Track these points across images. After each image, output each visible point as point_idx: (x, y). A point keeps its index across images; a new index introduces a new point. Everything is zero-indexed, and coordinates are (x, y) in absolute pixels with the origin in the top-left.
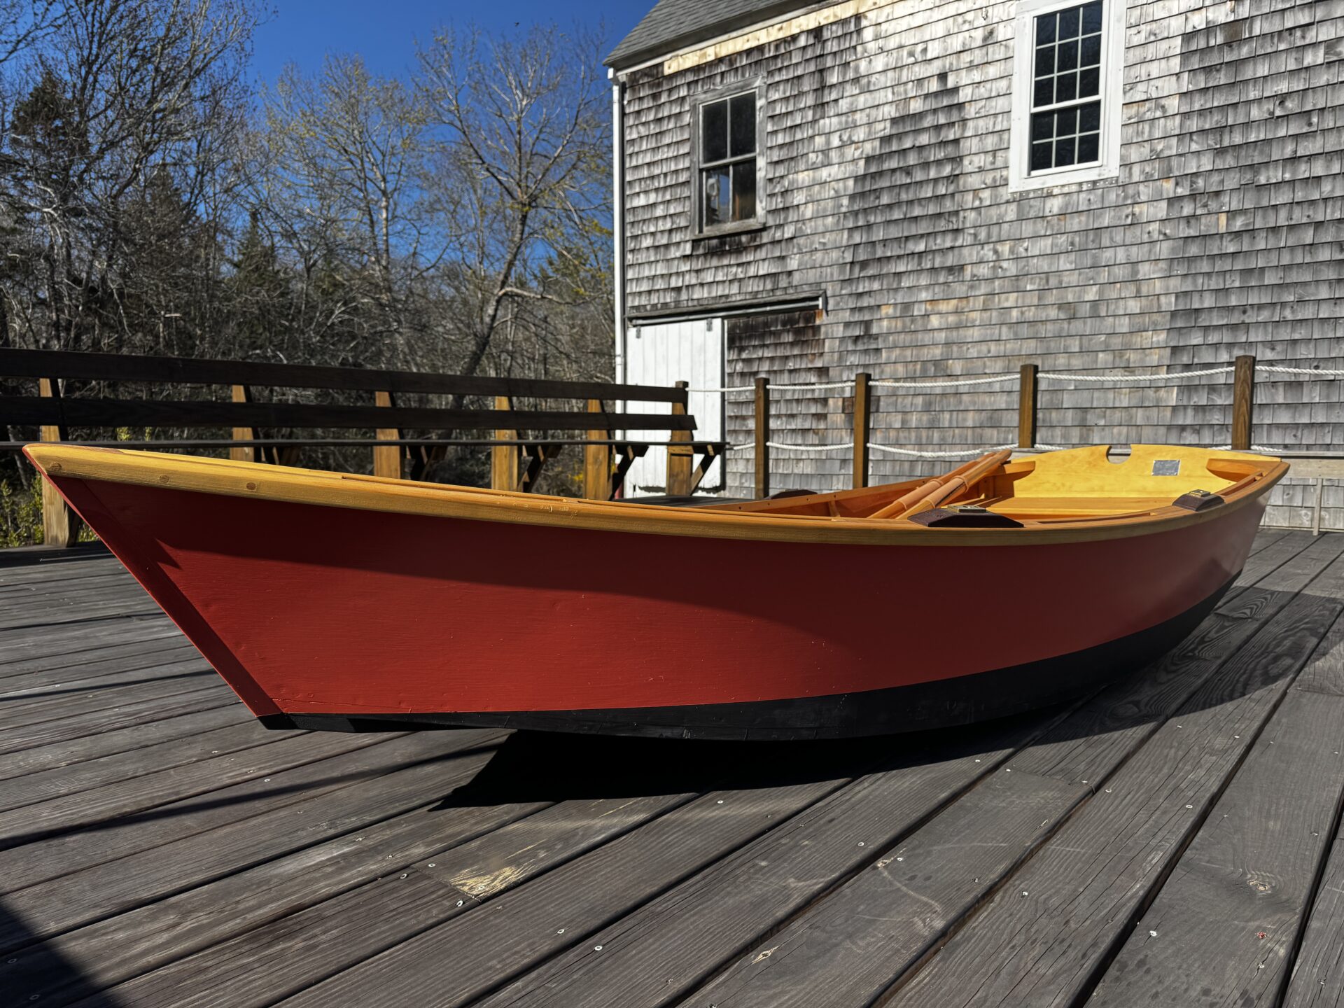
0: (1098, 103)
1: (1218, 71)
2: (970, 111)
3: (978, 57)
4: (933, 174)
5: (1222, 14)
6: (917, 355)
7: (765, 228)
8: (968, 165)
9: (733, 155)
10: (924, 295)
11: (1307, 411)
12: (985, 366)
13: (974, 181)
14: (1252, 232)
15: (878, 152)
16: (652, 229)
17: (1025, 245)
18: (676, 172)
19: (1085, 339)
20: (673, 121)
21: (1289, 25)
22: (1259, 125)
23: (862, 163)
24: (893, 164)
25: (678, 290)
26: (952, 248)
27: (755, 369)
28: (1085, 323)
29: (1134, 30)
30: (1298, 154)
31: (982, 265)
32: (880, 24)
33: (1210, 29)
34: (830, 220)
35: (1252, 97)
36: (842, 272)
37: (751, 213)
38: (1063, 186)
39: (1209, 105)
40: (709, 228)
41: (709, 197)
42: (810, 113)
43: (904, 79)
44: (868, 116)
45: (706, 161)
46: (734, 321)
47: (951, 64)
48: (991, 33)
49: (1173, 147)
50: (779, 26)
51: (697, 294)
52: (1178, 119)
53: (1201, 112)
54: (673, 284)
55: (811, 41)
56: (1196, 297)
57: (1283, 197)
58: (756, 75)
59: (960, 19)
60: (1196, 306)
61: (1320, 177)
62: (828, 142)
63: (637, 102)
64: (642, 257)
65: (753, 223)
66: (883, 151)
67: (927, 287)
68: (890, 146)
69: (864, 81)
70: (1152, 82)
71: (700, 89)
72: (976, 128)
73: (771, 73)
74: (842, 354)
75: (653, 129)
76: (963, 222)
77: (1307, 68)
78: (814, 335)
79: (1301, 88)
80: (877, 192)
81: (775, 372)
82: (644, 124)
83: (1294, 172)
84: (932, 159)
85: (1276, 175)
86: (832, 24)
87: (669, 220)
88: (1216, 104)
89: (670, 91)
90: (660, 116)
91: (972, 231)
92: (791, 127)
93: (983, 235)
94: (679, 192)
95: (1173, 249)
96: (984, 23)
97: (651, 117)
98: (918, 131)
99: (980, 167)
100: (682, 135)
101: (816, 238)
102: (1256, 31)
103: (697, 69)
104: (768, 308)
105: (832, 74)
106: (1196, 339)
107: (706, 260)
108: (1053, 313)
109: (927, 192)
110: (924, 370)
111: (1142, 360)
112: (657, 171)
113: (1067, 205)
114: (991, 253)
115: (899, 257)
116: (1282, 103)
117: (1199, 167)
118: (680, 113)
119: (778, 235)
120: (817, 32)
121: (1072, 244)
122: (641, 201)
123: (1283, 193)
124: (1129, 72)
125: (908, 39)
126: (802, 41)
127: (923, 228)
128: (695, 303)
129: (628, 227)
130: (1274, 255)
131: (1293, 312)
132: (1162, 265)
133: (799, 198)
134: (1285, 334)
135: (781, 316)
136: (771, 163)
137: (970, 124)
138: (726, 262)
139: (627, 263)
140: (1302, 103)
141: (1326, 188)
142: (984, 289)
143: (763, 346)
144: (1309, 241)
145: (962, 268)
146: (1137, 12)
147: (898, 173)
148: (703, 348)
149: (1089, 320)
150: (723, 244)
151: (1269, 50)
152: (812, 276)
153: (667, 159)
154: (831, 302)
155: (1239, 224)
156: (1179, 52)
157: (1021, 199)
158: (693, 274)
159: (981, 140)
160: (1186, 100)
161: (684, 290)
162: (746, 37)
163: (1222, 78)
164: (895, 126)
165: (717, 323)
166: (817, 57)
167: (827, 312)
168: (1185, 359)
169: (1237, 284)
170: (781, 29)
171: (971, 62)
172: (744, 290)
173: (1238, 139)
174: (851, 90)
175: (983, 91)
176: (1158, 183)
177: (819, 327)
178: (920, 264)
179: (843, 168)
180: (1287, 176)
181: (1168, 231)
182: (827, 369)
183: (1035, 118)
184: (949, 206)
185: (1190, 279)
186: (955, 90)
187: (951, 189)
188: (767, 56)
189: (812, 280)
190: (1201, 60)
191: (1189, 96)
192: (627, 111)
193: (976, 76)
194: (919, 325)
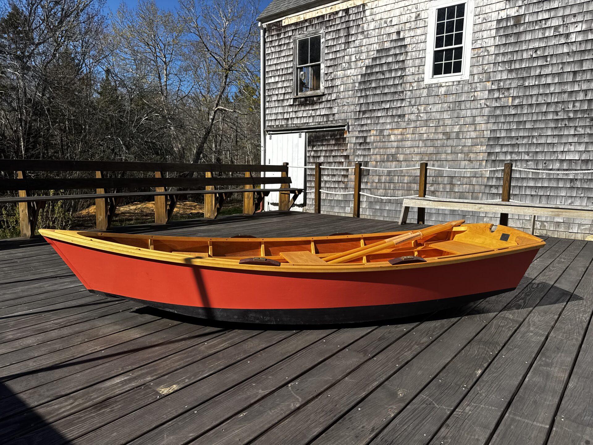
0: (462, 47)
1: (511, 36)
2: (409, 48)
3: (413, 25)
4: (393, 75)
5: (513, 12)
6: (385, 152)
7: (324, 95)
8: (407, 72)
9: (311, 63)
10: (388, 127)
11: (540, 181)
12: (412, 158)
13: (410, 79)
14: (522, 106)
15: (371, 64)
16: (277, 93)
17: (430, 107)
18: (287, 68)
19: (453, 148)
20: (286, 46)
21: (540, 18)
22: (526, 61)
23: (364, 68)
24: (377, 70)
25: (287, 119)
26: (400, 107)
27: (319, 155)
28: (453, 141)
29: (477, 17)
30: (542, 74)
31: (412, 115)
32: (373, 8)
33: (508, 19)
34: (351, 92)
35: (524, 49)
36: (355, 115)
37: (318, 88)
38: (446, 82)
39: (506, 51)
40: (301, 93)
41: (301, 79)
42: (343, 46)
43: (382, 33)
44: (367, 48)
45: (299, 65)
46: (310, 134)
47: (402, 28)
48: (419, 15)
49: (491, 68)
50: (331, 7)
51: (296, 121)
52: (494, 56)
53: (503, 54)
54: (285, 117)
55: (344, 14)
56: (498, 132)
57: (535, 92)
58: (321, 28)
59: (406, 8)
60: (498, 136)
61: (550, 84)
62: (350, 59)
63: (271, 37)
64: (272, 105)
65: (319, 92)
66: (373, 64)
67: (390, 123)
68: (376, 62)
69: (366, 33)
70: (484, 40)
71: (297, 33)
72: (411, 56)
73: (327, 28)
74: (355, 150)
75: (278, 49)
76: (405, 96)
77: (546, 37)
78: (343, 142)
79: (544, 46)
80: (370, 82)
81: (327, 156)
82: (273, 47)
83: (539, 81)
84: (393, 68)
85: (532, 82)
86: (353, 7)
87: (284, 89)
88: (509, 51)
89: (285, 33)
90: (280, 44)
91: (409, 100)
92: (335, 51)
93: (413, 102)
94: (288, 77)
95: (490, 111)
96: (416, 11)
97: (277, 44)
98: (388, 56)
99: (413, 73)
100: (290, 52)
101: (345, 100)
102: (527, 21)
103: (296, 24)
104: (325, 129)
105: (353, 30)
106: (498, 150)
107: (299, 107)
108: (441, 136)
109: (391, 82)
110: (388, 158)
111: (476, 157)
112: (279, 68)
113: (448, 91)
114: (416, 110)
115: (379, 110)
116: (536, 52)
117: (501, 77)
118: (289, 43)
119: (329, 98)
120: (347, 11)
121: (449, 107)
122: (272, 80)
123: (535, 90)
124: (475, 35)
125: (385, 16)
126: (340, 14)
127: (389, 98)
128: (295, 125)
129: (267, 91)
130: (530, 116)
131: (537, 140)
132: (485, 118)
133: (338, 82)
134: (533, 149)
135: (330, 133)
136: (327, 67)
137: (409, 54)
138: (307, 108)
139: (266, 107)
140: (544, 52)
141: (552, 89)
142: (413, 125)
143: (323, 145)
144: (544, 110)
145: (404, 115)
146: (478, 9)
147: (379, 74)
148: (297, 145)
149: (455, 140)
150: (306, 100)
151: (532, 29)
152: (343, 116)
153: (283, 62)
154: (351, 127)
155: (517, 102)
156: (495, 27)
157: (429, 87)
158: (294, 113)
159: (413, 61)
160: (497, 48)
161: (290, 120)
162: (317, 11)
163: (512, 40)
164: (378, 53)
165: (303, 134)
166: (346, 22)
167: (349, 132)
168: (493, 158)
169: (515, 127)
170: (332, 8)
171: (410, 27)
172: (315, 121)
173: (518, 66)
174: (360, 37)
175: (414, 40)
176: (485, 83)
177: (345, 138)
178: (387, 113)
179: (356, 71)
180: (537, 83)
181: (488, 104)
182: (348, 156)
183: (436, 53)
184: (399, 89)
185: (496, 124)
186: (403, 39)
187: (401, 81)
188: (326, 20)
189: (343, 118)
190: (504, 32)
191: (498, 46)
192: (267, 41)
193: (412, 33)
194: (386, 139)
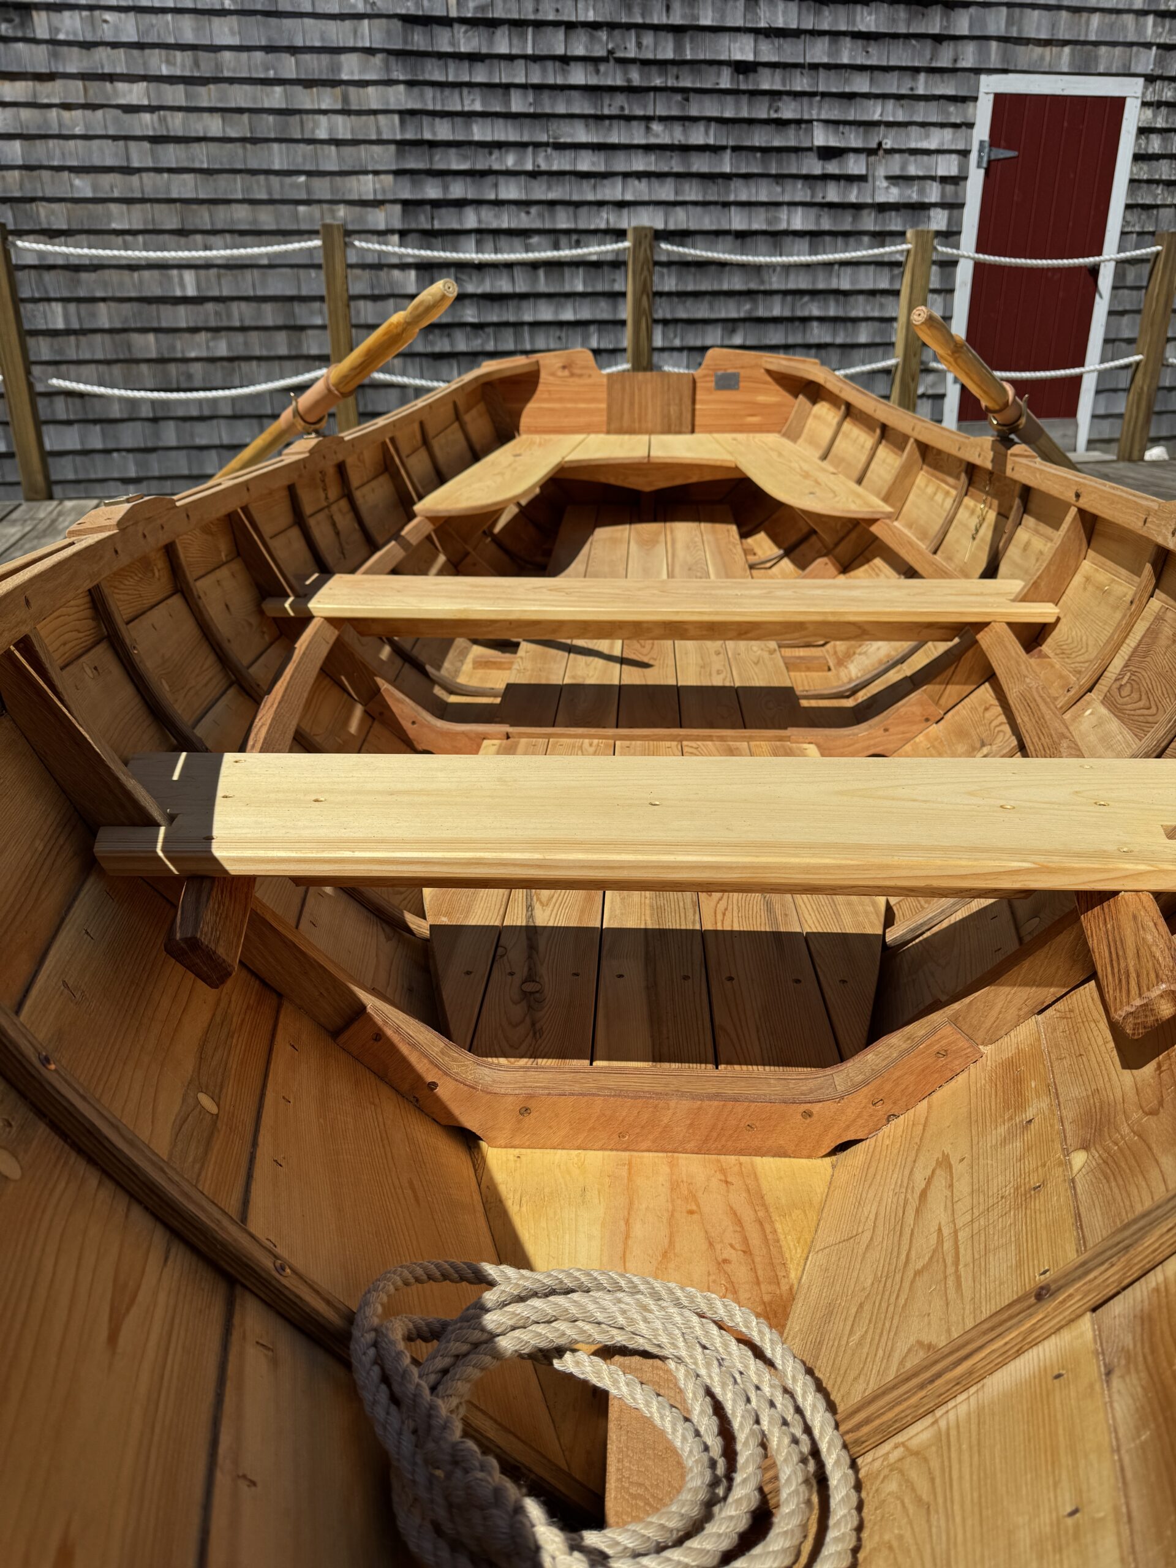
11: (571, 304)
14: (490, 23)
19: (273, 179)
28: (272, 151)
31: (70, 13)
56: (426, 121)
60: (428, 136)
95: (388, 34)
108: (215, 125)
130: (520, 66)
131: (547, 158)
132: (375, 60)
134: (540, 192)
142: (78, 62)
144: (560, 51)
149: (277, 146)
168: (423, 223)
169: (478, 107)
185: (416, 90)
